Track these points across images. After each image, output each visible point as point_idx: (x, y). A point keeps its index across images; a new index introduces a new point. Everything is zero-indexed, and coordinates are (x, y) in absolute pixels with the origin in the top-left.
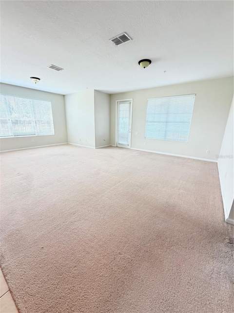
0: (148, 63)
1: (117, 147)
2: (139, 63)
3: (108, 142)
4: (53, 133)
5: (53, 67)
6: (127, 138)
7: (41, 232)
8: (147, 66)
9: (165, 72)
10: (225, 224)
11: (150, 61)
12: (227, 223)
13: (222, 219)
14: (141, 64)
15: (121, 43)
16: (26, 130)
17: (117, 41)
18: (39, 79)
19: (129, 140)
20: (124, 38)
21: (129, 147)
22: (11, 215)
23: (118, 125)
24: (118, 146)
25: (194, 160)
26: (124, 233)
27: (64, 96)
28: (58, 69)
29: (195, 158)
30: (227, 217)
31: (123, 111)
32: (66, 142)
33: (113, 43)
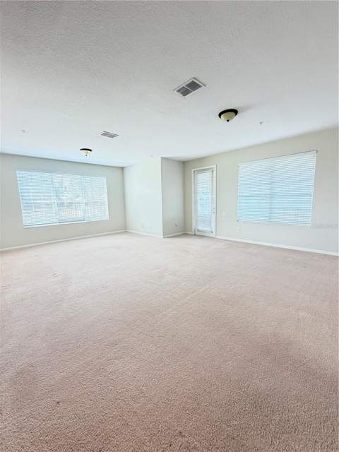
0: (233, 114)
1: (195, 235)
2: (220, 115)
3: (183, 229)
5: (105, 134)
6: (210, 222)
7: (63, 372)
8: (232, 118)
9: (261, 123)
11: (235, 112)
14: (222, 116)
16: (77, 214)
17: (185, 91)
18: (91, 150)
19: (213, 225)
21: (214, 235)
22: (30, 338)
23: (196, 203)
24: (197, 233)
25: (325, 255)
26: (192, 391)
27: (123, 168)
28: (112, 136)
31: (203, 183)
32: (124, 229)
33: (179, 94)
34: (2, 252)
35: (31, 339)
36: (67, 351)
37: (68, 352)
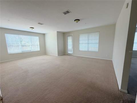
1: (67, 55)
3: (64, 53)
4: (39, 50)
5: (39, 23)
8: (78, 22)
9: (86, 23)
12: (121, 91)
13: (118, 90)
14: (75, 21)
15: (67, 14)
18: (34, 28)
27: (44, 34)
30: (120, 88)
32: (45, 53)
33: (63, 14)
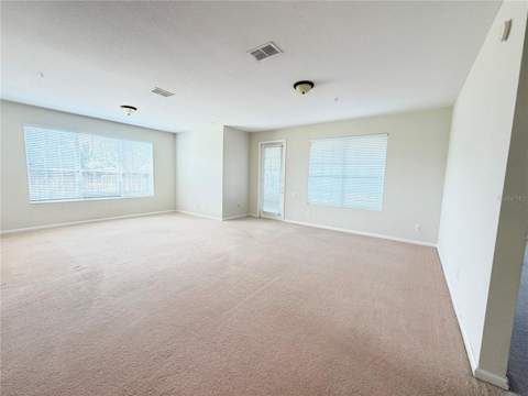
0: (309, 86)
2: (295, 86)
4: (151, 193)
5: (157, 91)
6: (278, 203)
9: (336, 99)
10: (475, 382)
11: (312, 84)
12: (478, 379)
14: (298, 87)
15: (265, 57)
17: (259, 55)
19: (282, 205)
20: (270, 50)
23: (262, 180)
24: (263, 215)
28: (166, 94)
29: (397, 239)
31: (272, 158)
32: (174, 209)
33: (252, 56)
34: (3, 236)
35: (43, 360)
36: (99, 371)
37: (101, 373)
